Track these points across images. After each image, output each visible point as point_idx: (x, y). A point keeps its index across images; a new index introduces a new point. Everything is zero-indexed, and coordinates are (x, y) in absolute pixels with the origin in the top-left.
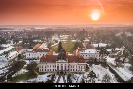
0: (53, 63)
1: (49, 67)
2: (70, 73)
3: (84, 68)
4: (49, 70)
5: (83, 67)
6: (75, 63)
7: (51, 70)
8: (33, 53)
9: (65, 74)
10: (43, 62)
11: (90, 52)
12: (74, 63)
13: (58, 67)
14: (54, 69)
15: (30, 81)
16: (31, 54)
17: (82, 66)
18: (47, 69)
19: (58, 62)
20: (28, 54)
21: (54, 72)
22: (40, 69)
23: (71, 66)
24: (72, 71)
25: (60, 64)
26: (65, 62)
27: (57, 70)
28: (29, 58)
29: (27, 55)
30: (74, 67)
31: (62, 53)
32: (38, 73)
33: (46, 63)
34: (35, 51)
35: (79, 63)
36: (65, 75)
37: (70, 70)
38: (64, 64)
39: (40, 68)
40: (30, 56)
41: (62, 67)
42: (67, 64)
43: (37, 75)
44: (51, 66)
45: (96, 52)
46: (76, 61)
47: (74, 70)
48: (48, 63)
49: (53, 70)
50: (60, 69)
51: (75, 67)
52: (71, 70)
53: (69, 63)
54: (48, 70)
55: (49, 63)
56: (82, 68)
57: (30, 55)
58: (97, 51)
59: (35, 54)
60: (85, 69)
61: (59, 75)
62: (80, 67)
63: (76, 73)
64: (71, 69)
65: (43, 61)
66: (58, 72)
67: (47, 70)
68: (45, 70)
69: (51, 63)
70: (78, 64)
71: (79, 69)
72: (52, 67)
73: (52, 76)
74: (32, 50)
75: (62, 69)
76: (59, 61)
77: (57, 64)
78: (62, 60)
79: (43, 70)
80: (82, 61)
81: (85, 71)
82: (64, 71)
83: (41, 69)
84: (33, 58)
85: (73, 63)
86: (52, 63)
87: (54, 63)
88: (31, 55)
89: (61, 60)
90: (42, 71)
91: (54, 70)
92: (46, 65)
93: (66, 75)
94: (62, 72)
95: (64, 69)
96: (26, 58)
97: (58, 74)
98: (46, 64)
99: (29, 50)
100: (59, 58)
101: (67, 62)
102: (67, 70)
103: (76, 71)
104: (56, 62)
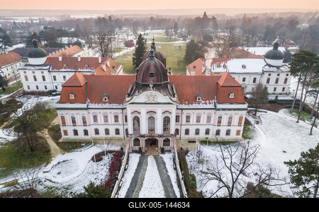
0: (115, 106)
1: (101, 119)
2: (182, 142)
3: (240, 124)
4: (102, 134)
6: (205, 106)
7: (107, 132)
8: (46, 73)
9: (166, 148)
10: (72, 102)
11: (244, 67)
12: (201, 106)
13: (137, 120)
14: (121, 128)
15: (14, 183)
16: (39, 74)
17: (231, 118)
18: (91, 130)
19: (135, 99)
20: (30, 74)
21: (120, 139)
22: (62, 129)
23: (188, 118)
24: (192, 135)
25: (143, 111)
26: (167, 99)
27: (131, 131)
28: (35, 89)
29: (27, 79)
30: (198, 120)
31: (152, 63)
32: (58, 144)
33: (84, 106)
34: (54, 65)
35: (219, 106)
36: (163, 151)
37: (183, 132)
38: (159, 111)
39: (64, 124)
40: (36, 83)
41: (152, 120)
42: (173, 109)
43: (52, 152)
44: (106, 117)
45: (267, 67)
46: (208, 97)
47: (197, 132)
48: (96, 106)
49: (117, 132)
50: (144, 130)
51: (204, 119)
52: (187, 132)
53: (181, 106)
54: (97, 132)
55: (100, 106)
56: (229, 124)
57: (35, 80)
58: (270, 66)
59: (54, 77)
60: (241, 128)
61: (140, 151)
62: (225, 121)
63: (204, 142)
64: (189, 127)
65: (72, 97)
66: (137, 142)
67: (92, 134)
68: (86, 133)
69: (107, 106)
70: (215, 109)
71: (217, 128)
72: (111, 119)
73: (111, 156)
74: (42, 60)
75: (152, 130)
76: (142, 97)
77: (130, 109)
78: (155, 93)
79: (76, 133)
80: (232, 96)
81: (240, 137)
82: (161, 136)
83: (70, 130)
84: (49, 89)
85: (194, 106)
86: (111, 106)
87: (121, 106)
88: (39, 78)
89: (148, 93)
90: (71, 136)
91: (122, 132)
92: (85, 112)
93: (170, 151)
94: (152, 142)
95: (159, 130)
96: (26, 89)
97: (137, 148)
98: (87, 109)
99: (32, 61)
100: (140, 82)
101: (175, 99)
102: (172, 131)
103: (207, 136)
104: (128, 99)
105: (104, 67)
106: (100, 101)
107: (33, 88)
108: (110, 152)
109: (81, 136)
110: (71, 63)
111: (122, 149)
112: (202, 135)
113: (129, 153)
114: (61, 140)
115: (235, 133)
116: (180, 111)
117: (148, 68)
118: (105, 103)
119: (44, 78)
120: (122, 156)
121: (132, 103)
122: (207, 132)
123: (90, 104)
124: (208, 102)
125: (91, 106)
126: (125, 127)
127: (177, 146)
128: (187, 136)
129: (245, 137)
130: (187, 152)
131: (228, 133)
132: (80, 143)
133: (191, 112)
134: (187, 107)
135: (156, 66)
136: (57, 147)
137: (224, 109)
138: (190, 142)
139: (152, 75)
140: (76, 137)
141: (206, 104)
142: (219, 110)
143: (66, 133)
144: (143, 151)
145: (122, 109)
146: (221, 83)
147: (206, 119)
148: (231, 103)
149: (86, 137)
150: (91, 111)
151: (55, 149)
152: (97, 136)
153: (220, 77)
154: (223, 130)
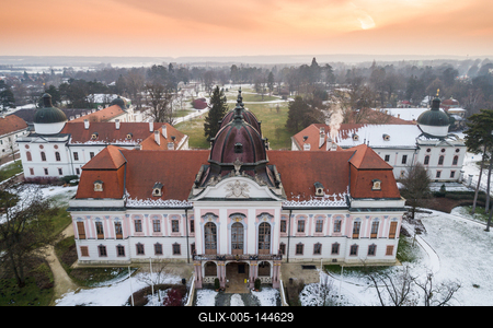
0: (173, 203)
1: (147, 227)
2: (291, 268)
3: (392, 236)
4: (150, 253)
5: (384, 230)
6: (331, 204)
7: (158, 249)
8: (62, 148)
9: (264, 279)
10: (98, 196)
11: (386, 137)
12: (323, 203)
13: (211, 229)
14: (183, 243)
16: (49, 150)
17: (376, 225)
18: (130, 247)
19: (210, 192)
20: (35, 149)
21: (181, 263)
22: (79, 244)
23: (301, 224)
24: (308, 255)
25: (223, 211)
26: (265, 192)
27: (200, 250)
28: (43, 174)
29: (29, 158)
30: (319, 229)
31: (239, 128)
32: (69, 272)
33: (119, 203)
34: (76, 135)
35: (355, 204)
36: (258, 286)
37: (292, 249)
38: (252, 211)
39: (82, 236)
40: (45, 165)
41: (237, 228)
42: (276, 209)
44: (157, 224)
45: (423, 138)
46: (334, 188)
47: (318, 249)
48: (141, 203)
49: (176, 249)
50: (224, 246)
51: (329, 227)
52: (300, 249)
53: (288, 204)
54: (140, 249)
55: (147, 203)
56: (374, 235)
57: (44, 158)
58: (428, 136)
59: (76, 154)
60: (395, 243)
61: (216, 286)
62: (365, 230)
63: (333, 268)
64: (302, 241)
65: (99, 188)
66: (211, 268)
67: (131, 254)
68: (121, 251)
69: (159, 203)
70: (349, 208)
71: (352, 242)
72: (166, 227)
73: (163, 294)
74: (57, 127)
75: (237, 245)
76: (220, 188)
77: (199, 210)
78: (243, 180)
79: (103, 251)
80: (377, 186)
81: (393, 258)
82: (254, 258)
83: (93, 246)
84: (66, 173)
85: (312, 203)
86: (166, 203)
87: (183, 204)
88: (51, 156)
89: (231, 180)
90: (94, 256)
91: (184, 249)
92: (120, 215)
93: (270, 286)
94: (238, 269)
95: (251, 246)
96: (27, 174)
97: (211, 280)
98: (124, 208)
99: (40, 128)
100: (218, 162)
101: (279, 192)
102: (275, 250)
103: (335, 257)
104: (196, 192)
105: (157, 137)
106: (147, 195)
107: (40, 173)
108: (163, 287)
109: (112, 256)
110: (105, 131)
111: (184, 281)
112: (326, 255)
113: (196, 290)
114: (75, 265)
115: (384, 251)
116: (287, 213)
117: (232, 137)
118: (156, 198)
119: (58, 157)
120: (183, 296)
121: (204, 199)
122: (335, 249)
123: (130, 200)
124: (335, 196)
125: (132, 203)
126: (191, 241)
127: (283, 277)
128: (299, 257)
129: (401, 258)
130: (302, 286)
131: (372, 250)
132: (110, 270)
133: (307, 213)
134: (299, 205)
135: (245, 134)
136: (67, 278)
137: (364, 209)
138: (305, 267)
139: (239, 149)
140: (103, 259)
141: (332, 199)
142: (355, 210)
143: (85, 251)
144: (223, 285)
145: (186, 209)
146: (357, 163)
147: (332, 226)
148: (377, 199)
149: (121, 259)
150: (131, 213)
151: (63, 283)
152: (140, 257)
153: (354, 153)
154: (363, 245)
